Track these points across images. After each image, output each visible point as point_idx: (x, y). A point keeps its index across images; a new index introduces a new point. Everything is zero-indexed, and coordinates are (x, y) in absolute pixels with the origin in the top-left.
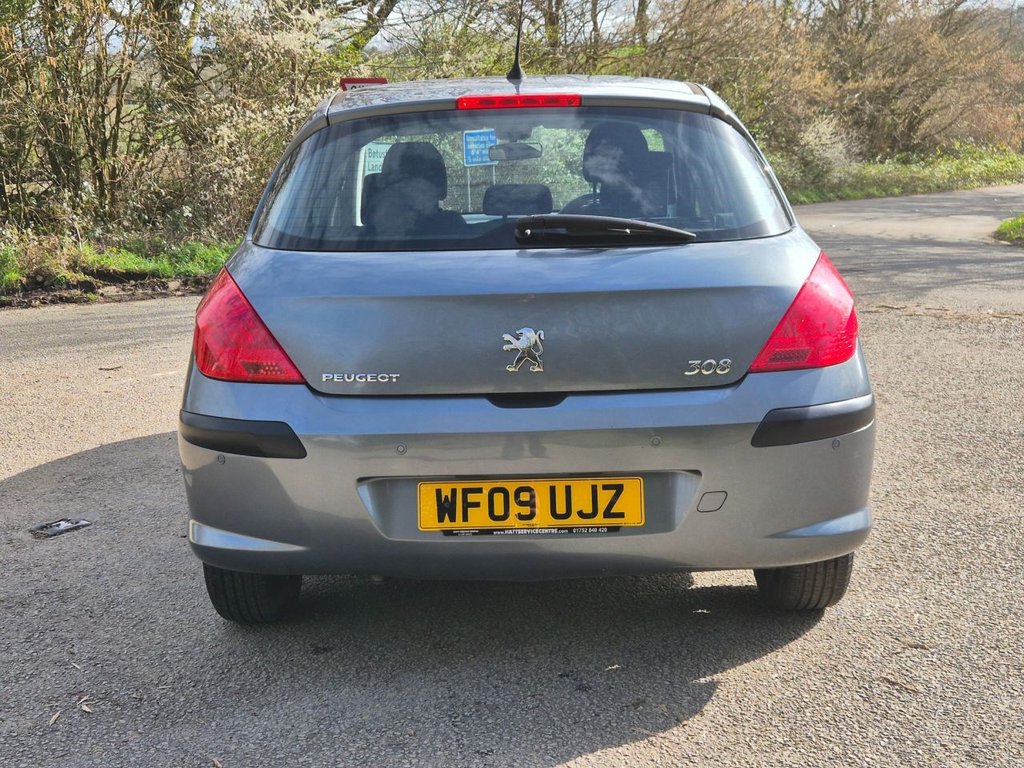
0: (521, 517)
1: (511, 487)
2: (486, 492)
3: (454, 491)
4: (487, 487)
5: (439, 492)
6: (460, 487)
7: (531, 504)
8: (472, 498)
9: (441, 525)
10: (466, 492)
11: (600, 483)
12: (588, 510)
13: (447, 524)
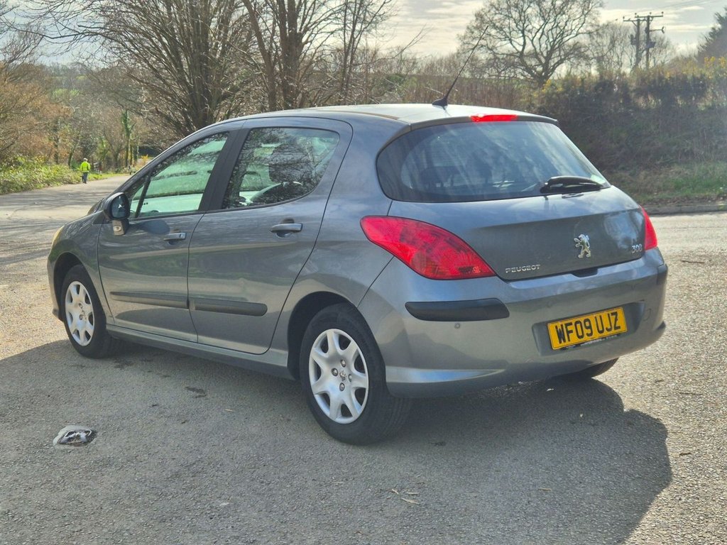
0: (588, 335)
1: (582, 319)
2: (573, 324)
3: (562, 325)
4: (573, 321)
5: (556, 327)
6: (564, 323)
7: (590, 327)
8: (570, 328)
9: (561, 345)
10: (567, 325)
11: (610, 312)
12: (609, 327)
13: (563, 344)
